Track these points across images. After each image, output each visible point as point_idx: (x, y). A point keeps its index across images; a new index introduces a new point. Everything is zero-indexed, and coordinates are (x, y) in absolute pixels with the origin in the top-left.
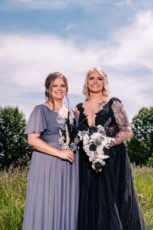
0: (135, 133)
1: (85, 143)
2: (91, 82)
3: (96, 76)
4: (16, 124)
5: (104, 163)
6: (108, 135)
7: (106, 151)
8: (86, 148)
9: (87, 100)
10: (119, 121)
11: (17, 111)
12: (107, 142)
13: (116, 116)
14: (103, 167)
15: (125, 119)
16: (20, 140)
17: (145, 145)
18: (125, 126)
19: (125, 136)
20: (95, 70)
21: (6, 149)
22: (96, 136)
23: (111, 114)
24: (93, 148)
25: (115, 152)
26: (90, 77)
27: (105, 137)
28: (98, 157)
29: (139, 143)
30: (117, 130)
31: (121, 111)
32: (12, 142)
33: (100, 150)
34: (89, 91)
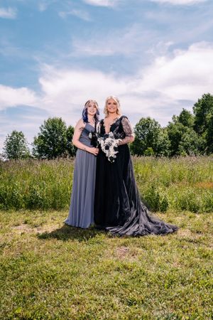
0: (137, 134)
1: (102, 145)
2: (109, 106)
3: (112, 102)
4: (60, 129)
5: (115, 157)
6: (116, 138)
7: (115, 149)
8: (103, 148)
9: (106, 117)
10: (126, 130)
11: (61, 120)
12: (116, 143)
13: (124, 127)
14: (115, 159)
15: (130, 129)
16: (63, 139)
17: (143, 142)
18: (130, 133)
19: (130, 140)
20: (111, 98)
21: (54, 146)
22: (108, 140)
23: (121, 125)
24: (107, 148)
25: (122, 149)
26: (108, 103)
27: (114, 140)
28: (111, 153)
29: (139, 141)
30: (124, 136)
31: (127, 124)
32: (57, 141)
33: (111, 149)
34: (108, 112)
